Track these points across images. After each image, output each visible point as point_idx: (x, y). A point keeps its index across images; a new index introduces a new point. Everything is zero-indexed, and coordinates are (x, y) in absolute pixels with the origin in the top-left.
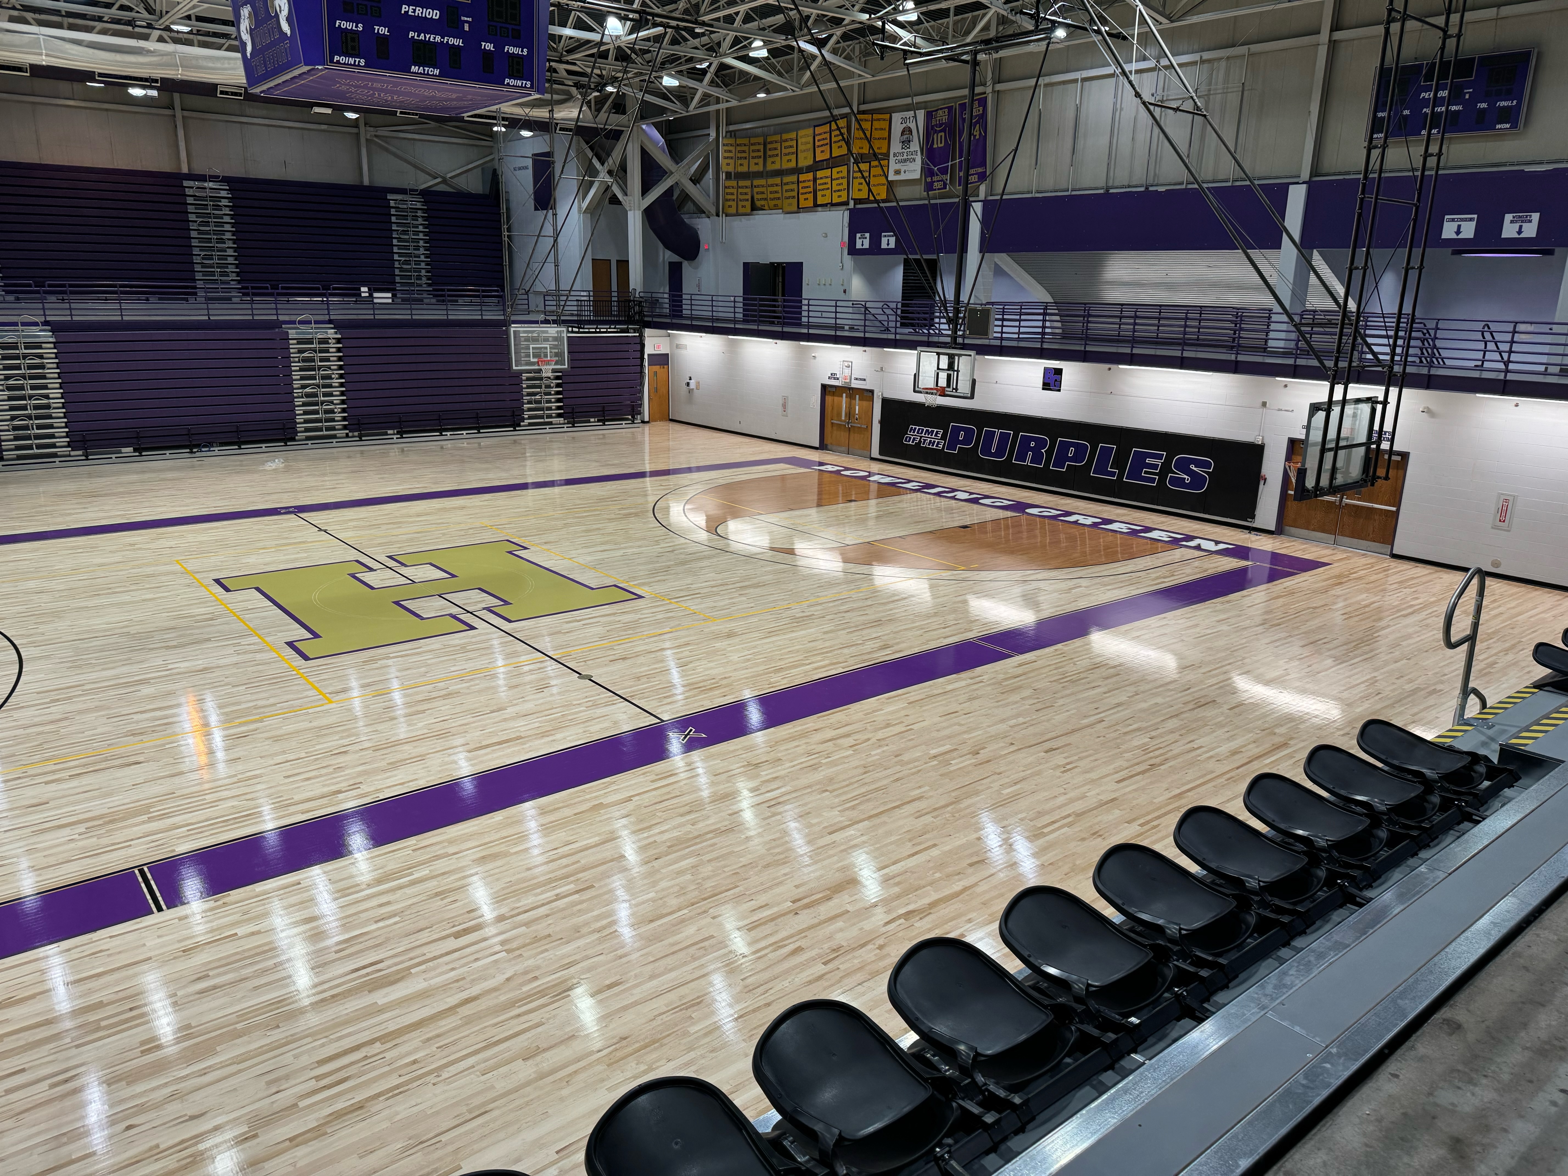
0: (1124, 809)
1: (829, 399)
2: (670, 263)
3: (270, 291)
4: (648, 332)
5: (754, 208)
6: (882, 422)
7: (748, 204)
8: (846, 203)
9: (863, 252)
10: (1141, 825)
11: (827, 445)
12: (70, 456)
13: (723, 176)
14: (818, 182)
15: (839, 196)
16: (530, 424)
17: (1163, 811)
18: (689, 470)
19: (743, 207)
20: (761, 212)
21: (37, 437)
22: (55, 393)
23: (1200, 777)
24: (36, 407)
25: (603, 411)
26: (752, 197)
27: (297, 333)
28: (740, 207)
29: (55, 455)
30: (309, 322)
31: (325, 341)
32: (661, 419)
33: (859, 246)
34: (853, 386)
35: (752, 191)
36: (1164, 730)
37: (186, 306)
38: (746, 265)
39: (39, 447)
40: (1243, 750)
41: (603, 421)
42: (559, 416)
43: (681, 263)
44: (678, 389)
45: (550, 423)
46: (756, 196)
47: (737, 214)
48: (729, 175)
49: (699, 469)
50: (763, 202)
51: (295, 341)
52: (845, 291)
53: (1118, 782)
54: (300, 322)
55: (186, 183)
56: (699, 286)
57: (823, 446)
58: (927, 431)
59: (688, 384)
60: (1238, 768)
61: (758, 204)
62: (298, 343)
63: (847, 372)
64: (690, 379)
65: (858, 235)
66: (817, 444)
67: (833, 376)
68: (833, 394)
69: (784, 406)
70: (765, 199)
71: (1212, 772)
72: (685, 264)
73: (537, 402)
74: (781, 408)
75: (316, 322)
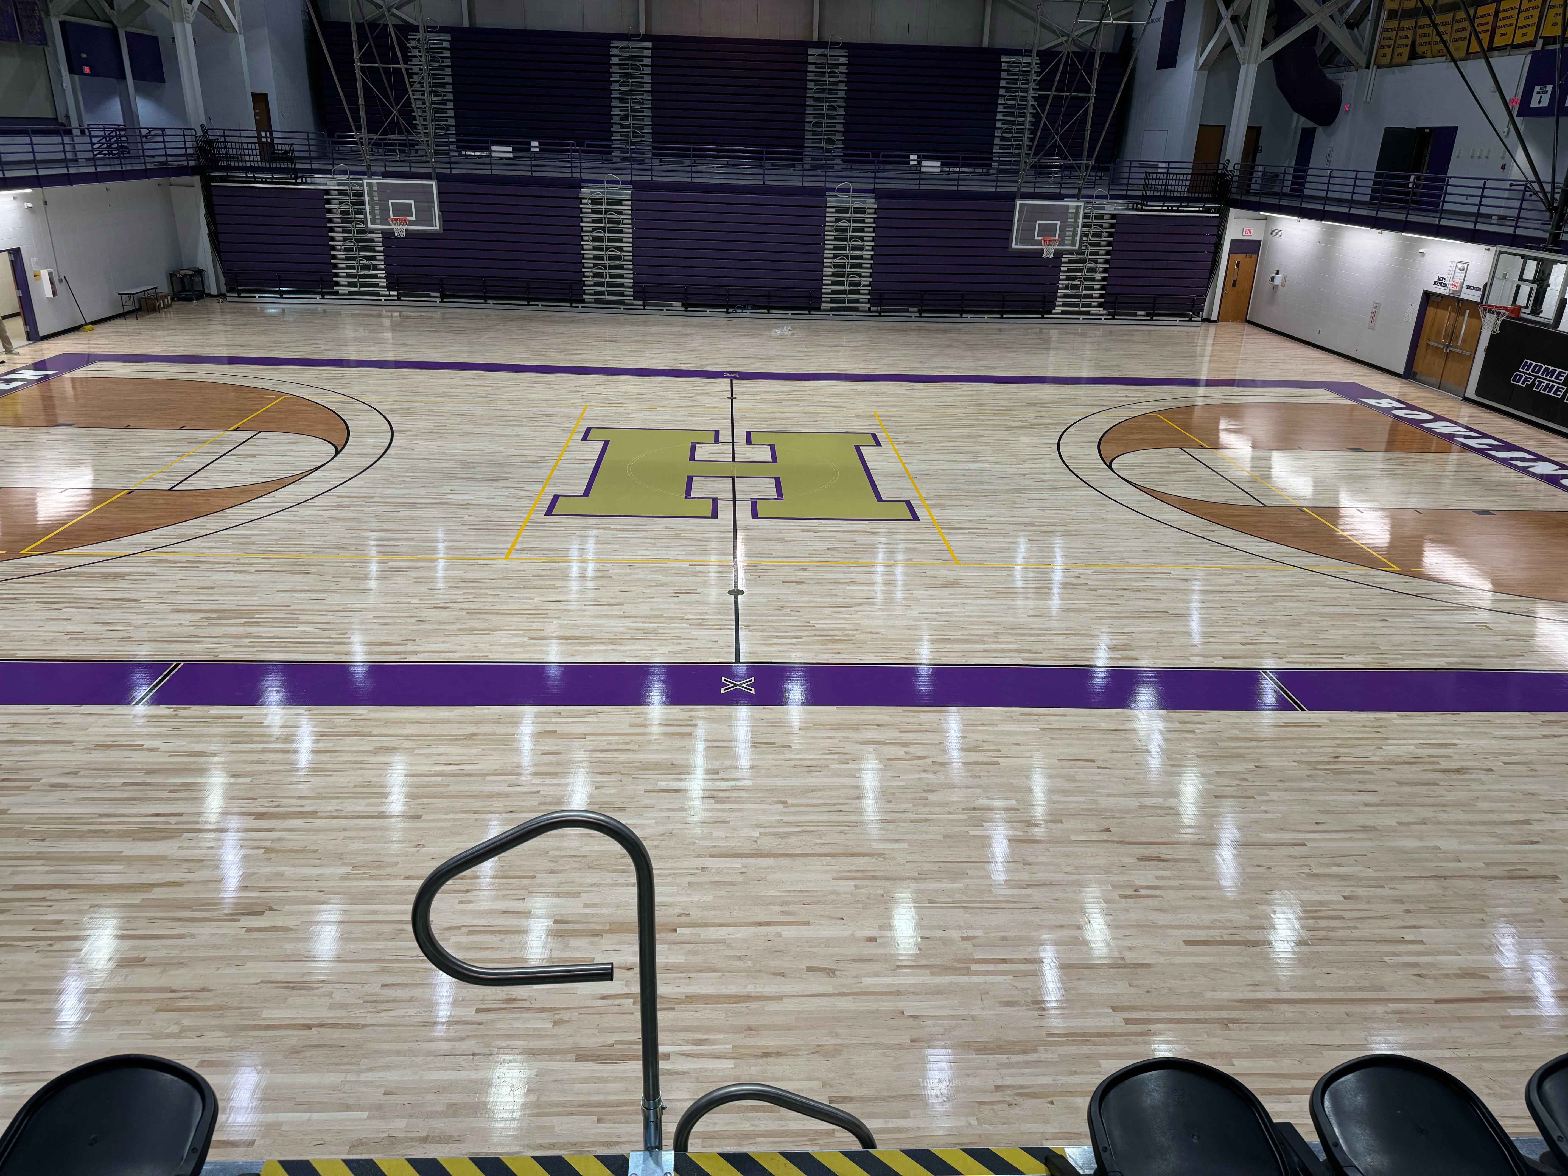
0: (1137, 986)
1: (1431, 311)
2: (1303, 129)
3: (871, 159)
4: (1233, 212)
5: (1414, 55)
6: (1488, 350)
7: (1406, 51)
8: (1532, 44)
9: (1539, 112)
10: (1127, 1021)
11: (1415, 374)
12: (633, 305)
13: (1384, 15)
14: (1501, 15)
15: (1524, 35)
16: (1063, 313)
17: (1201, 1014)
18: (1252, 383)
19: (1400, 54)
20: (1421, 60)
21: (609, 285)
22: (628, 246)
23: (1344, 989)
24: (611, 258)
25: (1154, 303)
26: (1414, 42)
27: (837, 202)
28: (1396, 54)
29: (622, 303)
30: (848, 190)
31: (862, 211)
32: (1235, 319)
33: (1534, 104)
34: (1463, 296)
35: (1415, 34)
36: (1392, 892)
37: (792, 172)
38: (1387, 130)
39: (610, 294)
40: (1490, 975)
41: (1151, 315)
42: (1100, 305)
43: (1314, 129)
44: (1262, 285)
45: (1088, 313)
46: (1419, 40)
47: (1391, 65)
48: (1392, 15)
49: (1265, 384)
50: (1425, 48)
51: (834, 210)
52: (1503, 167)
53: (1187, 943)
54: (840, 190)
55: (811, 51)
56: (1328, 158)
57: (1409, 374)
58: (1547, 369)
59: (1272, 279)
60: (1437, 1001)
61: (1420, 50)
62: (837, 212)
63: (1460, 276)
64: (1277, 273)
65: (1537, 88)
66: (1401, 370)
67: (1441, 282)
68: (1438, 306)
69: (1373, 316)
70: (1429, 43)
71: (1382, 989)
72: (1320, 130)
73: (1076, 287)
74: (1368, 318)
75: (854, 191)
